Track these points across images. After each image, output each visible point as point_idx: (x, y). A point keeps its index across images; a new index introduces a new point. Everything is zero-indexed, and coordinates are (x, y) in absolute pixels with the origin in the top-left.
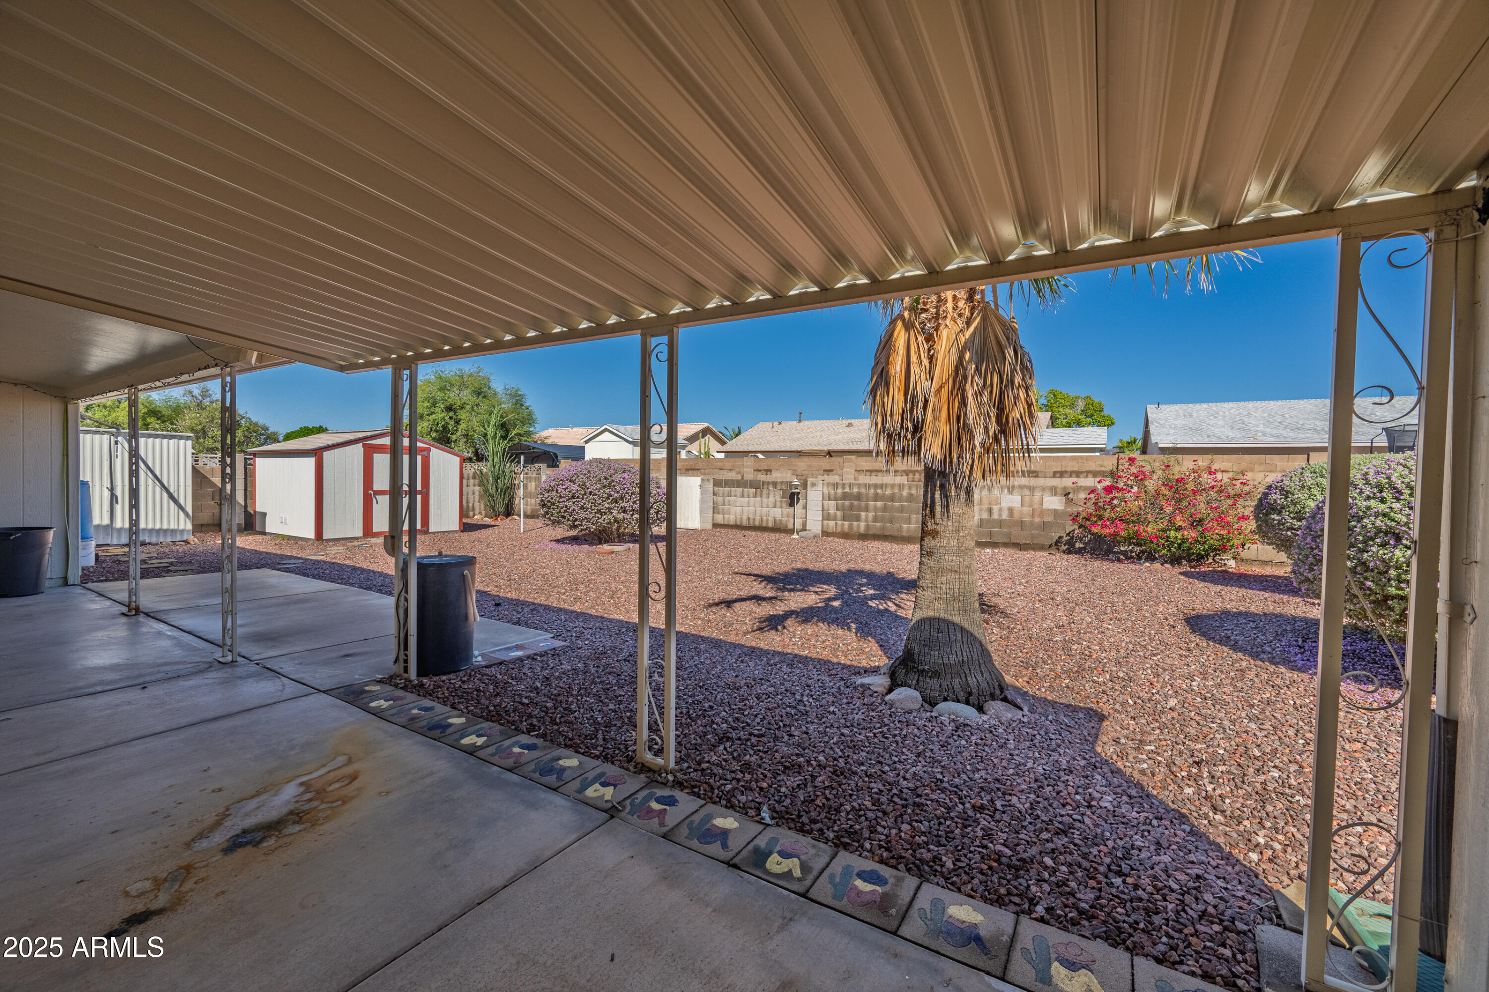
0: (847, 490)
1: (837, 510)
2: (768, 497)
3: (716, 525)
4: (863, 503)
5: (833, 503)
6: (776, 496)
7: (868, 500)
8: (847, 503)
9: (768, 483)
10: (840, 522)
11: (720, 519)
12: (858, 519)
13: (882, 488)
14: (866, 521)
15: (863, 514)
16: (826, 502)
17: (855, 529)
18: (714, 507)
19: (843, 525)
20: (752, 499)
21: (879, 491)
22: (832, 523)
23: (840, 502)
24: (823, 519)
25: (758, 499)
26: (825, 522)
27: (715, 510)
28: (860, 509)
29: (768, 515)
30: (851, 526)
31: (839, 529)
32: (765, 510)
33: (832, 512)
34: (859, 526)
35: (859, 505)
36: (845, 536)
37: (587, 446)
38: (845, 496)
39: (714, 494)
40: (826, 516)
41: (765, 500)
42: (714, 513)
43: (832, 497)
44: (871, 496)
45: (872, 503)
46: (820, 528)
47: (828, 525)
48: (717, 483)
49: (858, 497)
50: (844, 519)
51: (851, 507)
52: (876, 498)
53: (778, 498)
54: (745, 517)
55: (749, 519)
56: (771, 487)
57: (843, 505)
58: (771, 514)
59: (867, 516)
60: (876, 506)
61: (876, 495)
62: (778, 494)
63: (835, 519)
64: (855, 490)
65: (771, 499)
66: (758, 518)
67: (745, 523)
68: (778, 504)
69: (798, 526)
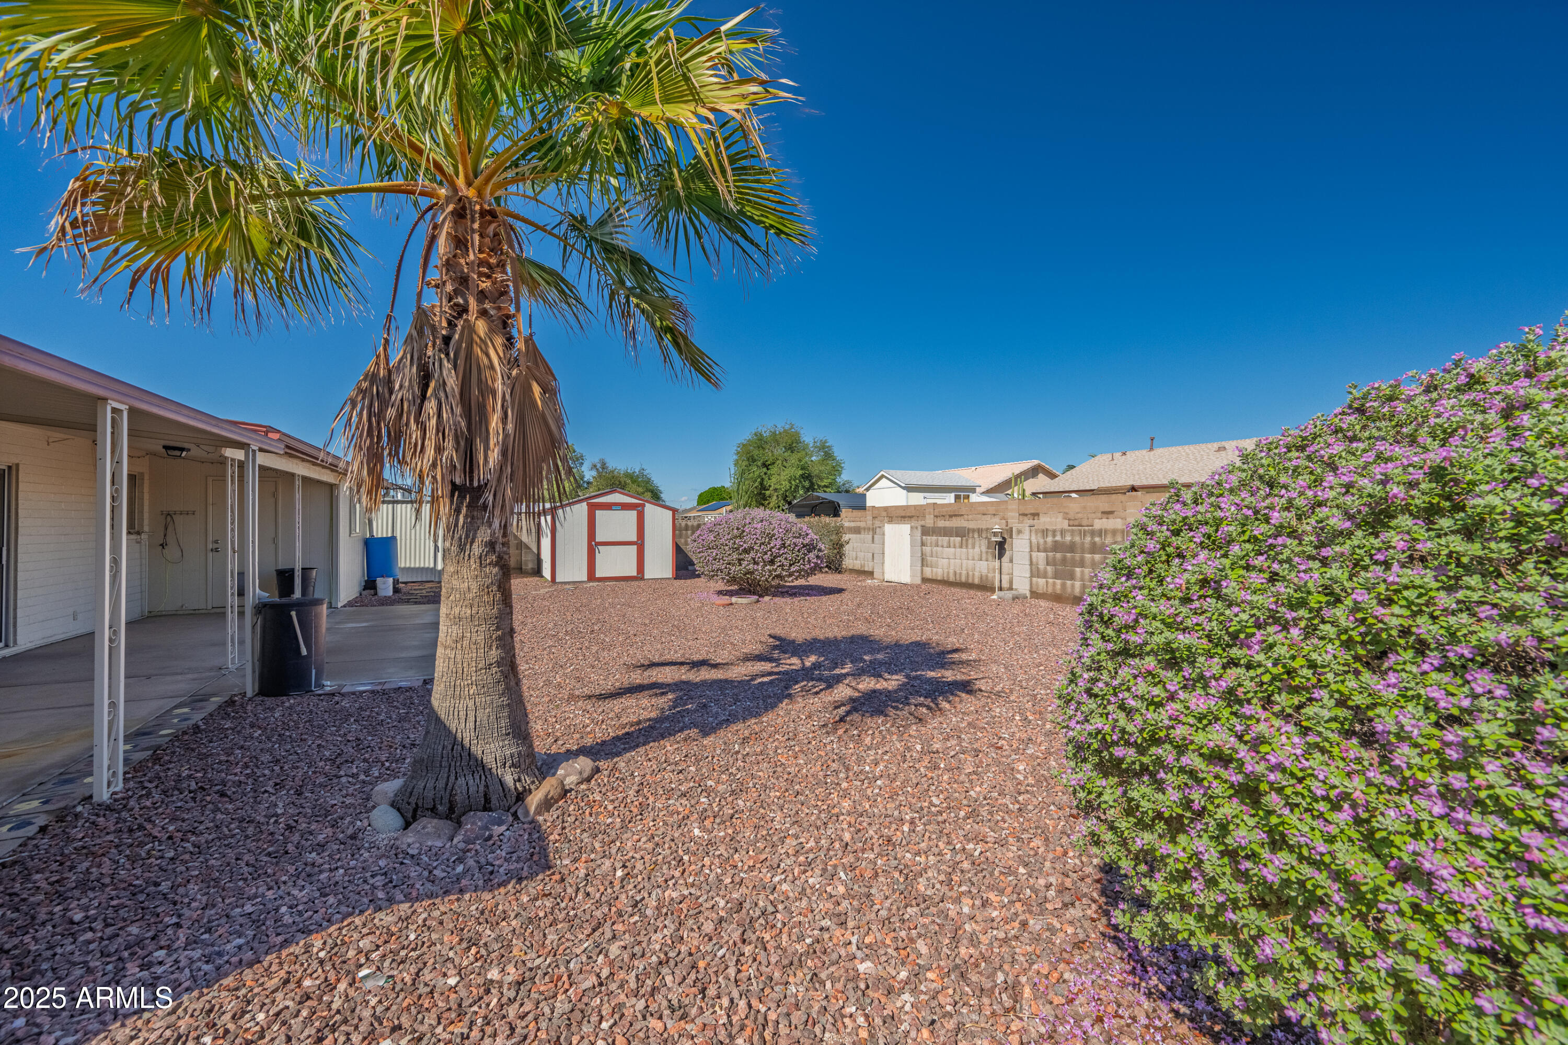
0: (1058, 538)
1: (1048, 564)
2: (973, 547)
3: (925, 580)
4: (1078, 556)
5: (1043, 555)
6: (980, 547)
7: (1083, 551)
8: (1059, 555)
9: (974, 531)
10: (1051, 581)
11: (928, 573)
12: (1072, 577)
13: (1100, 536)
14: (1082, 580)
15: (1078, 570)
16: (1034, 554)
17: (1069, 590)
18: (923, 560)
19: (1054, 584)
20: (958, 550)
21: (1097, 539)
22: (1042, 581)
23: (1050, 554)
24: (1032, 576)
25: (964, 550)
26: (1034, 579)
27: (924, 562)
28: (1074, 564)
29: (974, 569)
30: (1063, 585)
31: (1050, 590)
32: (971, 562)
33: (1041, 567)
34: (1073, 586)
35: (1073, 558)
36: (1057, 598)
37: (868, 494)
38: (1056, 547)
39: (923, 544)
40: (1035, 573)
41: (971, 551)
42: (923, 565)
43: (1041, 547)
44: (1087, 546)
45: (1088, 556)
46: (1028, 587)
47: (1037, 583)
48: (926, 531)
49: (1072, 548)
50: (1056, 576)
51: (1064, 560)
52: (1094, 549)
53: (984, 549)
54: (951, 572)
55: (955, 573)
56: (976, 535)
57: (1054, 558)
58: (977, 569)
59: (1082, 572)
60: (1093, 560)
61: (1094, 544)
62: (984, 543)
63: (1045, 576)
64: (1068, 538)
65: (977, 550)
66: (964, 572)
67: (952, 579)
68: (984, 556)
69: (1005, 584)
